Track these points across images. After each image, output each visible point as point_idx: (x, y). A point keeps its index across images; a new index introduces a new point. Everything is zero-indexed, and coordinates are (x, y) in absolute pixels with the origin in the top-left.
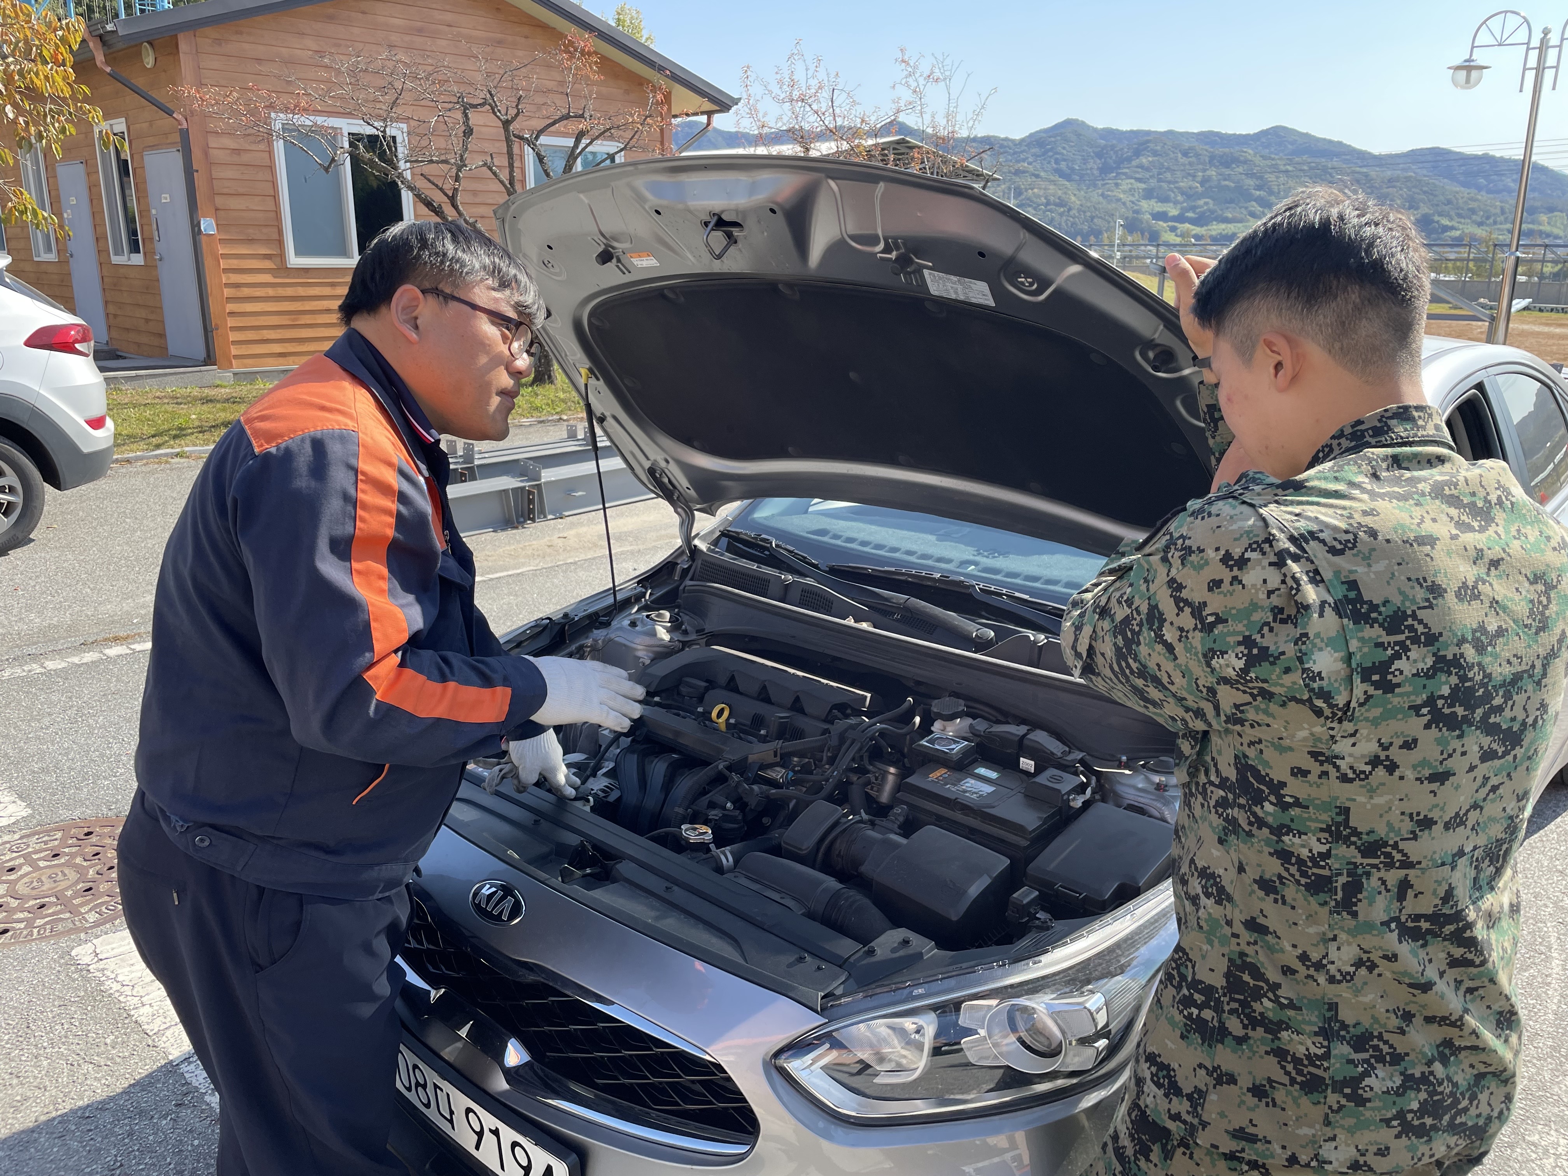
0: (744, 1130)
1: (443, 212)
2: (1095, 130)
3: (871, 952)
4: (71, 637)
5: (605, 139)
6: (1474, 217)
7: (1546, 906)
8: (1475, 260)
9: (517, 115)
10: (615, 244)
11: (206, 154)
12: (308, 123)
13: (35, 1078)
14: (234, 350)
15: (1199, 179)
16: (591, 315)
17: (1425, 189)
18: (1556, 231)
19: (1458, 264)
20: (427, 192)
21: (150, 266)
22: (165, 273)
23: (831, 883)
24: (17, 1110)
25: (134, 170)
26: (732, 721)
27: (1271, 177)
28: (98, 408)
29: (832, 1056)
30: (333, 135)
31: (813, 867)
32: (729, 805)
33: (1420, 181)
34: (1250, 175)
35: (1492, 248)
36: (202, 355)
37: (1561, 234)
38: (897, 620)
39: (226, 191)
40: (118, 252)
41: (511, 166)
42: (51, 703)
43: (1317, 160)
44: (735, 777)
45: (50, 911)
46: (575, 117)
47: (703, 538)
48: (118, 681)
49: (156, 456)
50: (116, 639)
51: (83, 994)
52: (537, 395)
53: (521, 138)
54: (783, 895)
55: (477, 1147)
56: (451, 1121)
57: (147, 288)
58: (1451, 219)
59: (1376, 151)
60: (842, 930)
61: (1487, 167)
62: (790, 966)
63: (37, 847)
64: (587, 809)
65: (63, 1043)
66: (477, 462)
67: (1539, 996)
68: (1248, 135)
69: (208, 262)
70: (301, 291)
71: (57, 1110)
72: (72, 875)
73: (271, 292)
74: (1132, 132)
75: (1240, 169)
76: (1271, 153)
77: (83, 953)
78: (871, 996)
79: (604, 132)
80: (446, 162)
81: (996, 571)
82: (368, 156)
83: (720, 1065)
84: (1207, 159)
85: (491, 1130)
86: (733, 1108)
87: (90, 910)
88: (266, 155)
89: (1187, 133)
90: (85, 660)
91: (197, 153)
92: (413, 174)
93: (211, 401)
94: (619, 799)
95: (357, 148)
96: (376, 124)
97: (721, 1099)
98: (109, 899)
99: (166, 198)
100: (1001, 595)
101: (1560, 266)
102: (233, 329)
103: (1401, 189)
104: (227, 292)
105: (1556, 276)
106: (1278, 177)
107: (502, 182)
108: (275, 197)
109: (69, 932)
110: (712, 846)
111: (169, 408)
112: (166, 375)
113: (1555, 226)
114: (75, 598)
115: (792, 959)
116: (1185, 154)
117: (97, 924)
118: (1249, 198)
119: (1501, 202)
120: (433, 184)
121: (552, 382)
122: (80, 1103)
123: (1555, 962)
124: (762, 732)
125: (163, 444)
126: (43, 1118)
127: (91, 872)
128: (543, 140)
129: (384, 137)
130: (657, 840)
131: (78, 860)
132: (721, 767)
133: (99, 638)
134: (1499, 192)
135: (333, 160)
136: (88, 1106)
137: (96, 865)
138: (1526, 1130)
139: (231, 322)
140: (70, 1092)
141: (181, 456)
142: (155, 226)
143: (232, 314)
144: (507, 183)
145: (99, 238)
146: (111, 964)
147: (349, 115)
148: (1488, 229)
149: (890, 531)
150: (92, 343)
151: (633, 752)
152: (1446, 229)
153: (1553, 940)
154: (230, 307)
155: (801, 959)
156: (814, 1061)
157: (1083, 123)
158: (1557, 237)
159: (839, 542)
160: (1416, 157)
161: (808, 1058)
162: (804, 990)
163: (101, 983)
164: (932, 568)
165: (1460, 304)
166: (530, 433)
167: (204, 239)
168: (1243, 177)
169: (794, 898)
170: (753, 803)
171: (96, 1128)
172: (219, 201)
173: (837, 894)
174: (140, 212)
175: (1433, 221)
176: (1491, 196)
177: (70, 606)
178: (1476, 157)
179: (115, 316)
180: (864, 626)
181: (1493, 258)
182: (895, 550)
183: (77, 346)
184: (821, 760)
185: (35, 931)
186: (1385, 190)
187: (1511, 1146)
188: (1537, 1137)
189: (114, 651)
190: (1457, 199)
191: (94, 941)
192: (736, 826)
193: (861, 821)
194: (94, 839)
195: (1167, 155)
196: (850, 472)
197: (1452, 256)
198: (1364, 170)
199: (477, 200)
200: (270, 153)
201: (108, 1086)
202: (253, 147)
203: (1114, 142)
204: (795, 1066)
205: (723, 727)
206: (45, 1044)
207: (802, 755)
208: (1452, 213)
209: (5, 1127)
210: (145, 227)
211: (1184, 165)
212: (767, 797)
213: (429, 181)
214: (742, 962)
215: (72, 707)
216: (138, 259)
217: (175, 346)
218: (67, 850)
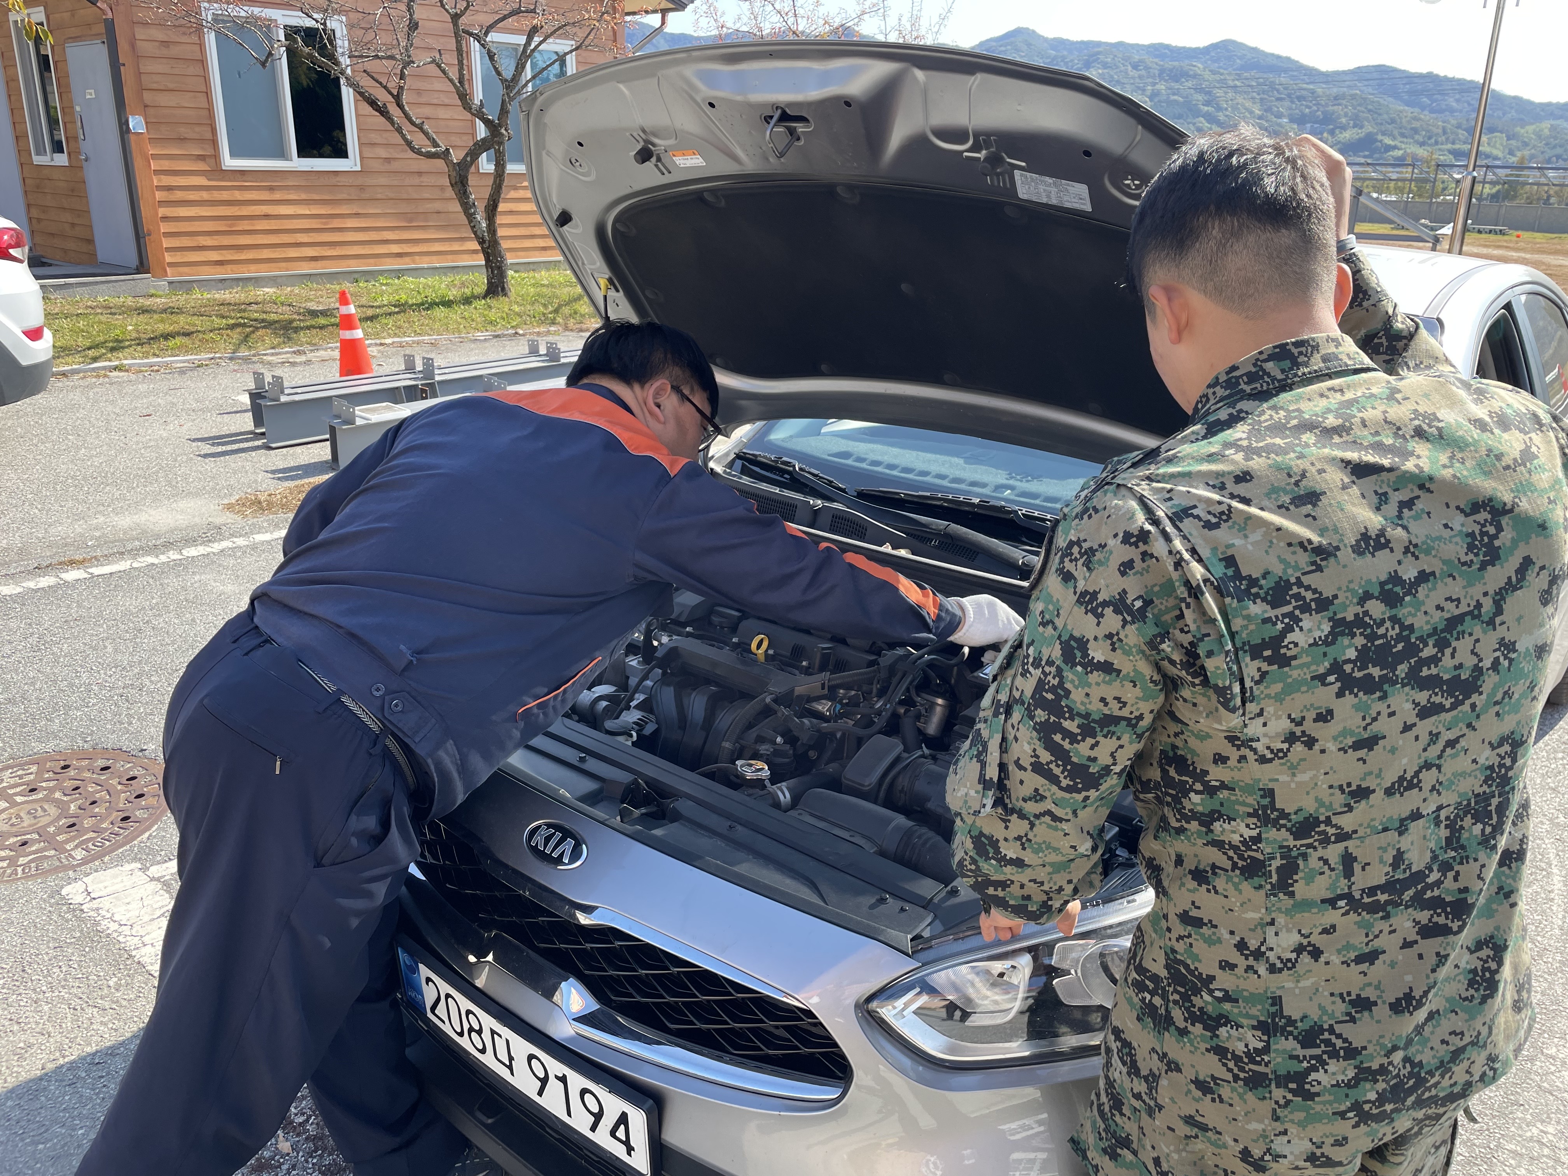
0: (832, 1075)
1: (388, 112)
2: (1046, 40)
3: (954, 892)
4: (23, 560)
5: (559, 37)
6: (1417, 137)
7: (1542, 823)
8: (1417, 180)
9: (466, 8)
10: (656, 141)
11: (133, 46)
12: (243, 14)
13: (37, 1023)
14: (168, 258)
15: (1148, 93)
16: (617, 220)
17: (1370, 107)
18: (1495, 152)
19: (1400, 184)
20: (371, 91)
21: (75, 167)
22: (91, 174)
23: (900, 820)
24: (21, 1058)
25: (55, 63)
26: (771, 652)
27: (1219, 93)
28: (36, 319)
29: (924, 999)
30: (268, 26)
31: (875, 803)
32: (779, 740)
33: (1365, 99)
34: (1199, 90)
35: (1433, 168)
36: (134, 262)
37: (1500, 155)
38: (935, 547)
39: (155, 86)
40: (40, 152)
41: (460, 63)
42: (11, 630)
43: (1265, 76)
44: (784, 711)
45: (34, 848)
46: (527, 12)
47: (718, 461)
48: (79, 606)
49: (94, 369)
50: (72, 563)
51: (78, 934)
52: (490, 307)
53: (471, 34)
54: (852, 833)
55: (540, 1093)
56: (510, 1067)
57: (73, 191)
58: (1394, 139)
59: (1323, 69)
60: (920, 869)
61: (1431, 86)
62: (872, 907)
63: (12, 781)
64: (630, 743)
65: (63, 987)
66: (437, 378)
67: (1544, 911)
68: (1198, 48)
69: (138, 163)
70: (238, 195)
71: (64, 1057)
72: (53, 811)
73: (205, 195)
74: (1082, 42)
75: (1190, 84)
76: (1220, 67)
77: (74, 892)
78: (963, 938)
79: (560, 28)
80: (392, 57)
81: (1035, 496)
82: (307, 50)
83: (810, 1011)
84: (1157, 72)
85: (557, 1077)
86: (819, 1053)
87: (76, 847)
88: (197, 48)
89: (1137, 45)
90: (41, 585)
91: (123, 46)
92: (353, 71)
93: (147, 311)
94: (656, 732)
95: (296, 41)
96: (315, 16)
97: (807, 1044)
98: (94, 835)
99: (90, 94)
100: (1044, 520)
101: (1498, 187)
102: (167, 235)
103: (1346, 107)
104: (159, 195)
105: (1494, 197)
106: (1226, 93)
107: (451, 81)
108: (208, 94)
109: (55, 870)
110: (767, 783)
111: (103, 318)
112: (97, 283)
113: (1494, 147)
114: (23, 519)
115: (873, 901)
116: (1135, 67)
117: (85, 862)
118: (1197, 113)
119: (1444, 122)
120: (377, 81)
121: (505, 295)
122: (88, 1050)
123: (1556, 879)
124: (804, 663)
125: (100, 357)
126: (51, 1066)
127: (72, 806)
128: (493, 37)
129: (325, 30)
130: (710, 776)
131: (58, 795)
132: (768, 700)
133: (54, 561)
134: (1441, 111)
135: (270, 54)
136: (97, 1052)
137: (77, 799)
138: (1543, 1043)
139: (164, 228)
140: (76, 1037)
141: (120, 370)
142: (79, 124)
143: (165, 219)
144: (456, 81)
145: (20, 137)
146: (105, 903)
147: (288, 6)
148: (1429, 149)
149: (914, 453)
150: (27, 249)
151: (668, 685)
152: (1389, 148)
153: (1552, 856)
154: (162, 211)
155: (882, 900)
156: (906, 1005)
157: (1034, 32)
158: (1496, 158)
159: (864, 465)
160: (1361, 74)
161: (900, 1003)
162: (893, 934)
163: (97, 923)
164: (968, 493)
165: (1405, 225)
166: (485, 348)
167: (132, 138)
168: (1192, 91)
169: (864, 836)
170: (804, 738)
171: (108, 1074)
172: (147, 97)
173: (908, 834)
174: (63, 109)
175: (1376, 140)
176: (1434, 115)
177: (18, 528)
178: (1420, 76)
179: (39, 220)
180: (903, 553)
181: (1435, 179)
182: (925, 473)
183: (11, 251)
184: (871, 692)
185: (20, 869)
186: (1330, 108)
187: (1532, 1060)
188: (1554, 1050)
189: (72, 575)
190: (1401, 118)
191: (85, 879)
192: (787, 760)
193: (923, 756)
194: (72, 773)
195: (1117, 67)
196: (889, 392)
197: (1394, 176)
198: (1311, 87)
199: (423, 100)
200: (202, 46)
201: (116, 1030)
202: (184, 39)
203: (1065, 53)
204: (888, 1012)
205: (762, 658)
206: (44, 988)
207: (848, 688)
208: (1396, 132)
209: (11, 1075)
210: (68, 125)
211: (1133, 78)
212: (818, 731)
213: (373, 78)
214: (822, 904)
215: (32, 634)
216: (62, 159)
217: (104, 252)
218: (44, 784)
